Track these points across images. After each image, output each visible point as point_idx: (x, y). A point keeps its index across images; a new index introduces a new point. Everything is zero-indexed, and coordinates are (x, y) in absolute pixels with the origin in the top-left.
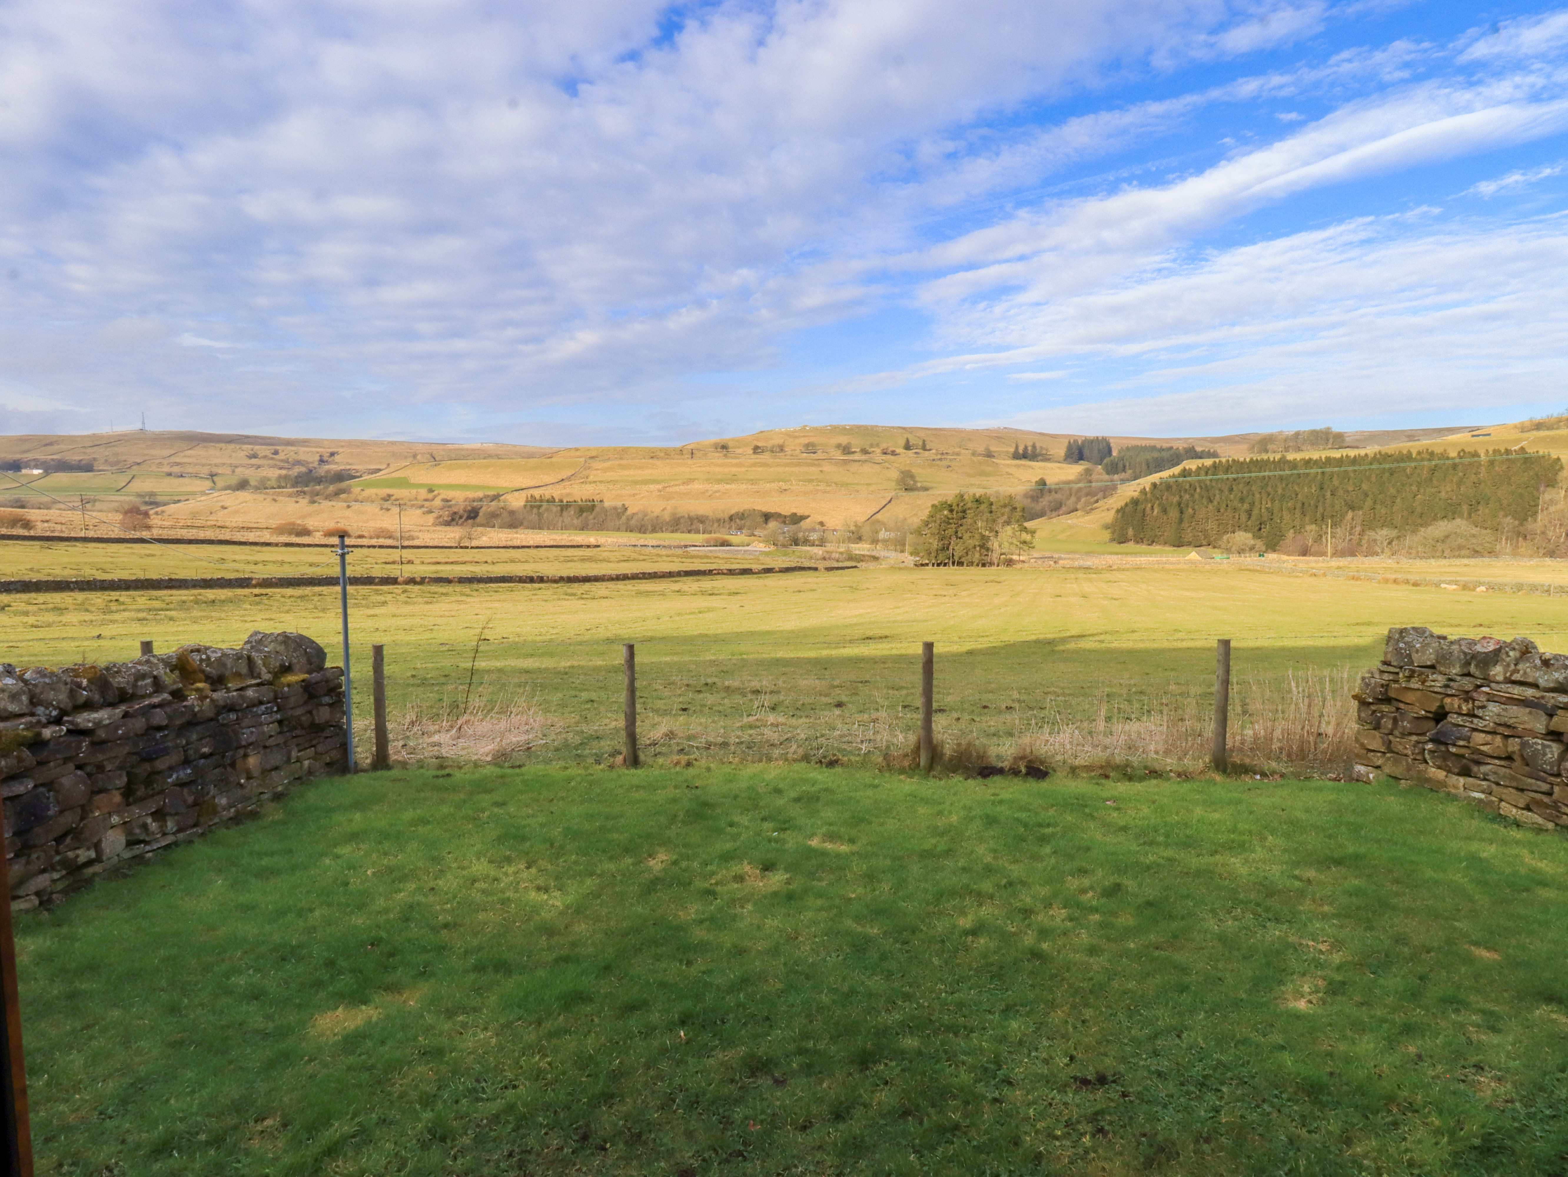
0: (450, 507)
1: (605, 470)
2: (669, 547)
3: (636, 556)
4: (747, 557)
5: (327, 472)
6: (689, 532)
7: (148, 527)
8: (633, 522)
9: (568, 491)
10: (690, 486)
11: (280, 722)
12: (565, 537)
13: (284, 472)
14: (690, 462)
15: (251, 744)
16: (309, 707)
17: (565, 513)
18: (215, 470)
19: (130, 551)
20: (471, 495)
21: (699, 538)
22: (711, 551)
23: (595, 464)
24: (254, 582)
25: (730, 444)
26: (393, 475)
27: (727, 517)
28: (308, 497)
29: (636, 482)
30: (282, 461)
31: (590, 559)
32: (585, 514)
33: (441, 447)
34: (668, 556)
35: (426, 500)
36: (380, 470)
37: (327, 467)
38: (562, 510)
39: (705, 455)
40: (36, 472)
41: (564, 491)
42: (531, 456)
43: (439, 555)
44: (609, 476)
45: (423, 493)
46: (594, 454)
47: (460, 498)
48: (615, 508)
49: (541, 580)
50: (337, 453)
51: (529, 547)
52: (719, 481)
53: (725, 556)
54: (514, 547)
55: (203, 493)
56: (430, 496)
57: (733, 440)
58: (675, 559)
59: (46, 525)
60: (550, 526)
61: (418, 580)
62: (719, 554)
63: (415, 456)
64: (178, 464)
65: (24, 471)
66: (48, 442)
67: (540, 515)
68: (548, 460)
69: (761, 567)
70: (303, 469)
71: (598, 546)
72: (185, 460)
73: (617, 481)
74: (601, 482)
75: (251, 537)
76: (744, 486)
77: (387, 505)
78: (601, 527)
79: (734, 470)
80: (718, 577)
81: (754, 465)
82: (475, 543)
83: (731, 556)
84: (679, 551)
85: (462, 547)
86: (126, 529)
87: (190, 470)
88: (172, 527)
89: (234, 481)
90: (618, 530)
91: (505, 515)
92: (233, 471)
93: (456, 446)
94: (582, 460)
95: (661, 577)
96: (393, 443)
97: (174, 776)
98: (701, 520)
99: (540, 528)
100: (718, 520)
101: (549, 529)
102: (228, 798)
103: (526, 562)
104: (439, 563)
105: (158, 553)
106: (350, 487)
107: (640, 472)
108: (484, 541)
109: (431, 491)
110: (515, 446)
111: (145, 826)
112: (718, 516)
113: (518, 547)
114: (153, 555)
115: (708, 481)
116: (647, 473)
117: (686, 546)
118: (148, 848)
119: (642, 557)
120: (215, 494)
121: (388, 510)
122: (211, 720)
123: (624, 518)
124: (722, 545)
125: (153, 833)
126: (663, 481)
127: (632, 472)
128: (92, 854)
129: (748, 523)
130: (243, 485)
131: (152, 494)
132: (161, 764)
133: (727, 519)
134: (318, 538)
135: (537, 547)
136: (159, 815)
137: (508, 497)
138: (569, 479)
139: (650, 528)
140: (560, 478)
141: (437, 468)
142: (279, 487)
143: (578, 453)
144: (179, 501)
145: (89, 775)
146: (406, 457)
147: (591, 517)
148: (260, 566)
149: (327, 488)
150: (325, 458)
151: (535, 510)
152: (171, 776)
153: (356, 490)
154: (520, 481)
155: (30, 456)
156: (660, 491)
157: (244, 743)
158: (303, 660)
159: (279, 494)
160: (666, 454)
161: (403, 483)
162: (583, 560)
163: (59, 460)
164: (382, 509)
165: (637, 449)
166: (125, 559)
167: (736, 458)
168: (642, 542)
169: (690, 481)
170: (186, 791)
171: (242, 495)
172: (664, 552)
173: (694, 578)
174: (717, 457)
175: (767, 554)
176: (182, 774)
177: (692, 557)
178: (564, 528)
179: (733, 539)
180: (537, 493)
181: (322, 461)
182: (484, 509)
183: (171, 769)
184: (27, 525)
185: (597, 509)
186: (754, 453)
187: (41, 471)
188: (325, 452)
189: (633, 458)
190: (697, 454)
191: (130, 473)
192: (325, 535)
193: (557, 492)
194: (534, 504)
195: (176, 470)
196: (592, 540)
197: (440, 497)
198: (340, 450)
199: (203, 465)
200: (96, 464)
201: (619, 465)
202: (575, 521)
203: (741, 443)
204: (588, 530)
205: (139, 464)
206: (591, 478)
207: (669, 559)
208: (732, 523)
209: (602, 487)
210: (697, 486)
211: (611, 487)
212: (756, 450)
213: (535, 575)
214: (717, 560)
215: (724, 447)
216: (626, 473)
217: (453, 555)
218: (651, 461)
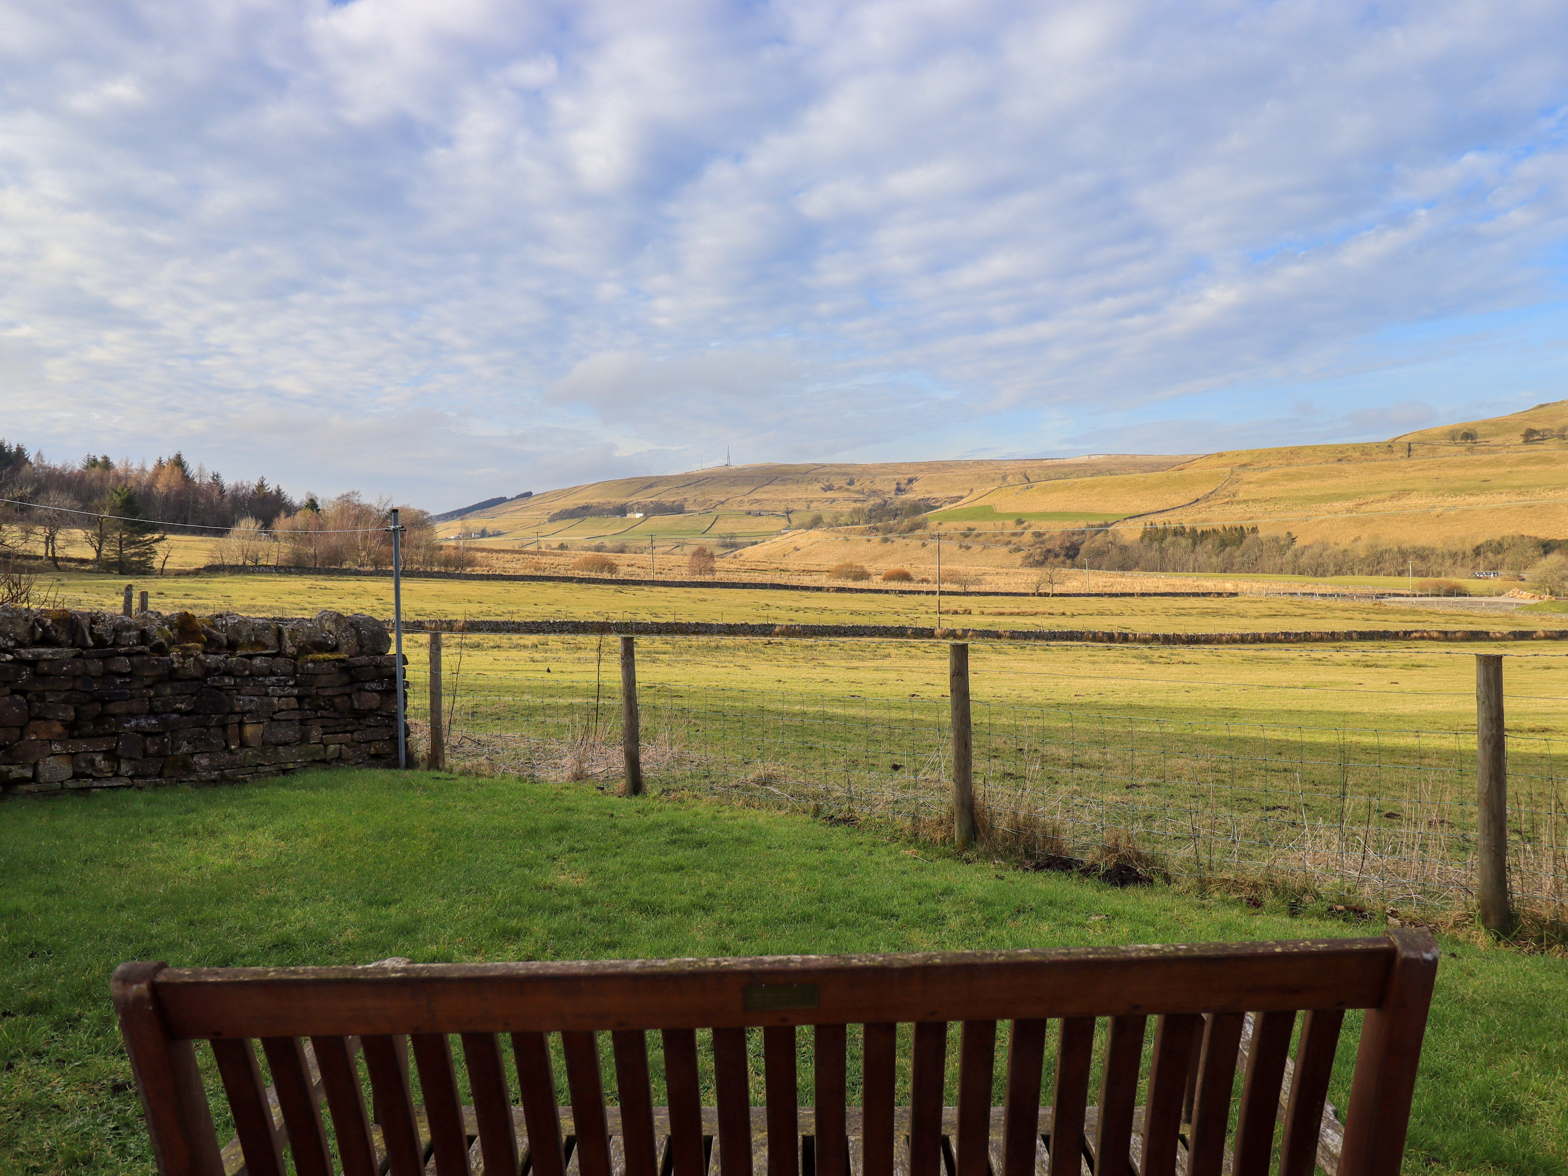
0: (1043, 542)
1: (1262, 483)
2: (1351, 596)
3: (1292, 609)
4: (1490, 613)
5: (904, 502)
6: (1400, 574)
7: (712, 571)
8: (1304, 560)
9: (1204, 516)
10: (1404, 502)
11: (300, 698)
12: (1190, 581)
13: (858, 505)
14: (1404, 463)
15: (250, 712)
16: (347, 690)
17: (1199, 548)
18: (791, 506)
19: (687, 595)
20: (1071, 526)
21: (1409, 582)
22: (1423, 604)
23: (1248, 475)
24: (777, 630)
25: (1479, 431)
26: (976, 503)
27: (1469, 548)
28: (880, 536)
29: (1311, 499)
30: (857, 492)
31: (1216, 613)
32: (1228, 549)
33: (1037, 464)
34: (1344, 610)
35: (1014, 534)
36: (962, 498)
37: (904, 497)
38: (1194, 544)
39: (1434, 450)
40: (638, 515)
41: (1198, 517)
42: (1156, 467)
43: (1008, 604)
44: (1269, 491)
45: (1010, 526)
46: (1246, 460)
47: (1055, 528)
48: (1276, 540)
49: (1124, 638)
50: (916, 479)
51: (1131, 595)
52: (1456, 492)
53: (1449, 610)
54: (1111, 595)
55: (779, 533)
56: (1019, 530)
57: (1485, 423)
58: (1356, 615)
59: (630, 569)
60: (1178, 567)
61: (959, 633)
62: (1439, 609)
63: (1004, 478)
64: (757, 501)
65: (629, 515)
66: (650, 483)
67: (1162, 550)
68: (1177, 473)
69: (1506, 629)
70: (879, 501)
71: (1236, 594)
72: (764, 496)
73: (1281, 499)
74: (1255, 501)
75: (806, 581)
76: (1504, 498)
77: (967, 542)
78: (1253, 566)
79: (1485, 472)
80: (1421, 643)
81: (1526, 461)
82: (1058, 589)
83: (1460, 611)
84: (1368, 603)
85: (1040, 595)
86: (694, 573)
87: (768, 507)
88: (738, 570)
89: (808, 518)
90: (1281, 571)
91: (1114, 552)
92: (809, 507)
93: (1057, 462)
94: (1227, 470)
95: (1316, 640)
96: (980, 463)
97: (133, 723)
98: (1422, 555)
99: (1162, 570)
100: (1454, 555)
101: (1175, 570)
102: (211, 759)
103: (1122, 614)
104: (1001, 614)
105: (709, 598)
106: (926, 520)
107: (1317, 483)
108: (1072, 586)
109: (1020, 522)
110: (1134, 456)
111: (92, 763)
112: (1454, 549)
113: (1116, 595)
114: (705, 600)
115: (1435, 491)
116: (1329, 485)
117: (1383, 595)
118: (96, 784)
119: (1299, 611)
120: (790, 534)
121: (968, 548)
122: (196, 679)
123: (1289, 554)
124: (1450, 593)
125: (101, 770)
126: (1356, 495)
127: (1304, 484)
128: (29, 774)
129: (1509, 558)
130: (816, 523)
131: (733, 536)
132: (116, 708)
133: (1469, 552)
134: (876, 582)
135: (1143, 595)
136: (111, 755)
137: (1120, 527)
138: (1207, 498)
139: (1332, 568)
140: (1194, 498)
141: (1028, 492)
142: (853, 524)
143: (1223, 461)
144: (756, 543)
145: (29, 702)
146: (994, 480)
147: (1238, 553)
148: (801, 613)
149: (903, 521)
150: (902, 487)
151: (1156, 545)
152: (129, 722)
153: (933, 524)
154: (1137, 504)
155: (634, 499)
156: (1349, 511)
157: (237, 709)
158: (353, 641)
159: (851, 532)
160: (1363, 453)
161: (987, 513)
162: (1204, 613)
163: (657, 503)
164: (961, 547)
165: (1314, 449)
166: (678, 604)
167: (1490, 452)
168: (1308, 590)
169: (1405, 493)
170: (148, 741)
171: (816, 534)
172: (1340, 603)
173: (1377, 643)
174: (1457, 452)
175: (1531, 608)
176: (143, 723)
177: (1388, 612)
178: (1198, 569)
179: (1471, 584)
180: (1159, 521)
181: (899, 490)
182: (1086, 544)
183: (132, 715)
184: (612, 568)
185: (1248, 541)
186: (1526, 442)
187: (641, 515)
188: (903, 479)
189: (1308, 464)
190: (1420, 451)
191: (715, 513)
192: (884, 579)
193: (1188, 519)
194: (1154, 536)
195: (755, 507)
196: (1229, 587)
197: (1031, 530)
198: (919, 476)
199: (780, 501)
200: (686, 505)
201: (1285, 475)
202: (1214, 560)
203: (1500, 427)
204: (1232, 571)
205: (722, 503)
206: (1241, 496)
207: (1346, 615)
208: (1480, 560)
209: (1256, 509)
210: (1414, 502)
211: (1270, 508)
212: (1530, 436)
213: (1116, 631)
214: (1431, 618)
215: (1469, 436)
216: (1295, 485)
217: (1025, 604)
218: (1337, 465)
